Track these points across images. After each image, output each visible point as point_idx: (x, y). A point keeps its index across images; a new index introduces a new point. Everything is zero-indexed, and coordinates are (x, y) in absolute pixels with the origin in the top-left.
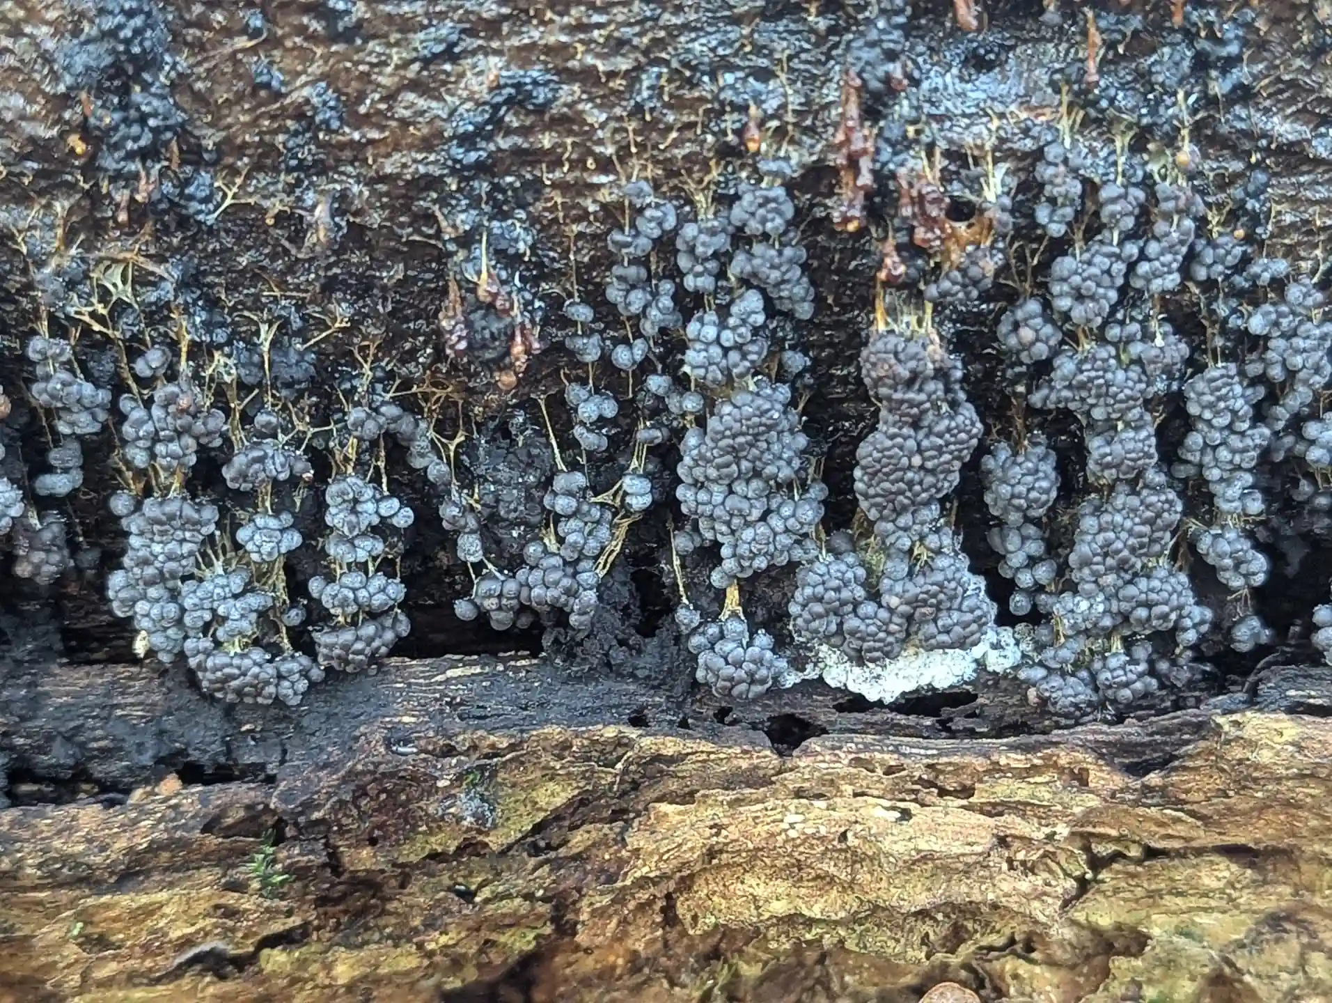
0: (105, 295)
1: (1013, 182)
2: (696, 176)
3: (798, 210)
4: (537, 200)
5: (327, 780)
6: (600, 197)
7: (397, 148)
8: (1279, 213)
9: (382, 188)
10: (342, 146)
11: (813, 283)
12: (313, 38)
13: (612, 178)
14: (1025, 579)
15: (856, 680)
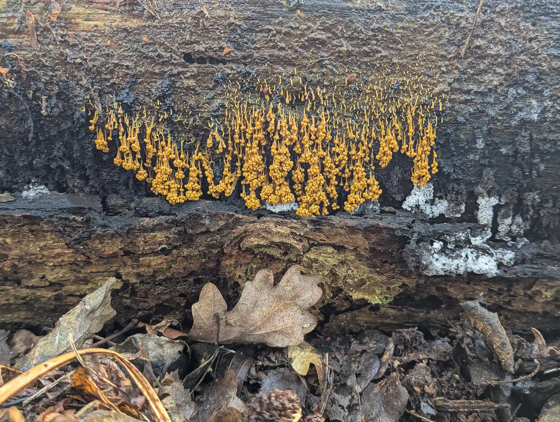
0: (158, 133)
5: (185, 215)
7: (204, 112)
10: (196, 112)
12: (193, 94)
14: (298, 193)
15: (271, 208)
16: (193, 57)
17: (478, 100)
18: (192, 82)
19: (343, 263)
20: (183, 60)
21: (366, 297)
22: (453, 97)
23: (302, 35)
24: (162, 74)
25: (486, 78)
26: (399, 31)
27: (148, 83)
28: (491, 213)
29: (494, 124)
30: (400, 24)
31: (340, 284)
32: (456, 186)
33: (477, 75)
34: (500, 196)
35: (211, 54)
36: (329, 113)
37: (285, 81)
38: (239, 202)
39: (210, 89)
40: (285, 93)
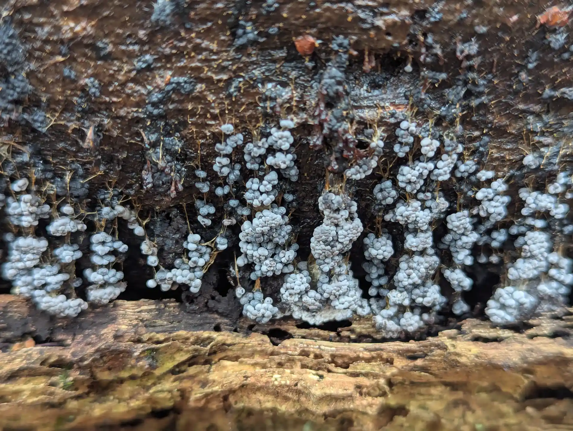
1: (385, 135)
2: (253, 124)
3: (295, 140)
4: (185, 129)
6: (212, 130)
7: (125, 105)
8: (492, 153)
9: (119, 121)
10: (101, 103)
11: (299, 168)
12: (90, 58)
13: (218, 122)
15: (306, 317)
18: (85, 27)
36: (474, 103)
37: (364, 21)
38: (223, 304)
39: (140, 42)
40: (361, 53)
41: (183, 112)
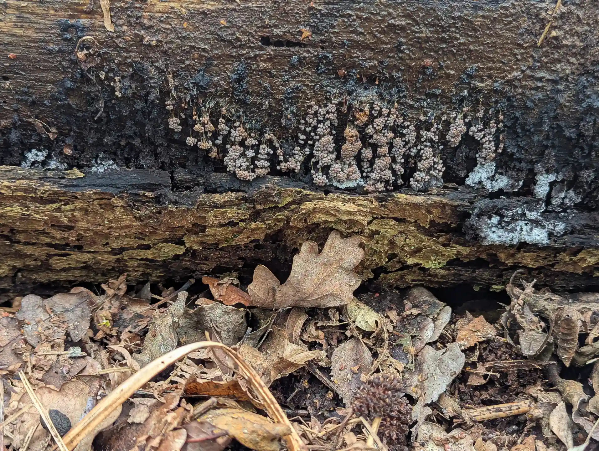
0: (231, 113)
1: (369, 107)
2: (322, 102)
3: (337, 109)
4: (298, 104)
5: (255, 193)
6: (307, 104)
7: (278, 94)
8: (409, 115)
9: (275, 100)
10: (270, 93)
11: (338, 120)
12: (268, 77)
13: (309, 101)
14: (366, 170)
15: (338, 185)
16: (271, 40)
17: (549, 87)
18: (268, 65)
19: (401, 232)
20: (260, 44)
21: (421, 262)
22: (524, 83)
23: (383, 21)
24: (238, 57)
25: (559, 66)
26: (478, 19)
27: (224, 66)
28: (547, 188)
29: (562, 109)
30: (480, 13)
31: (397, 251)
32: (517, 164)
33: (551, 63)
34: (558, 173)
35: (289, 37)
36: (401, 95)
37: (362, 65)
38: (306, 179)
39: (286, 71)
40: (361, 76)
41: (298, 97)
